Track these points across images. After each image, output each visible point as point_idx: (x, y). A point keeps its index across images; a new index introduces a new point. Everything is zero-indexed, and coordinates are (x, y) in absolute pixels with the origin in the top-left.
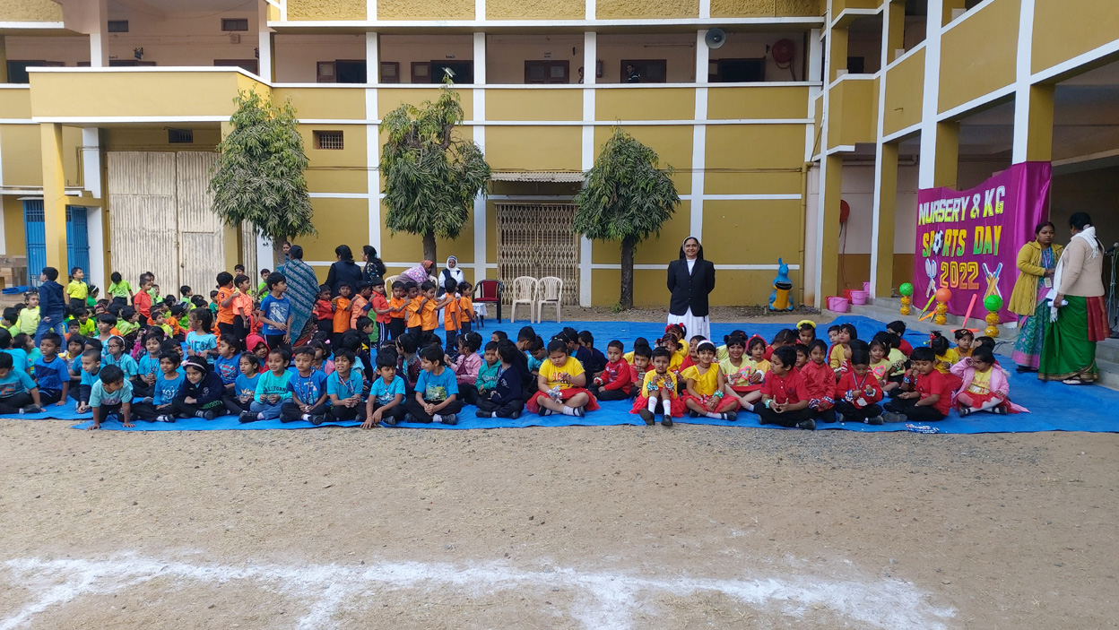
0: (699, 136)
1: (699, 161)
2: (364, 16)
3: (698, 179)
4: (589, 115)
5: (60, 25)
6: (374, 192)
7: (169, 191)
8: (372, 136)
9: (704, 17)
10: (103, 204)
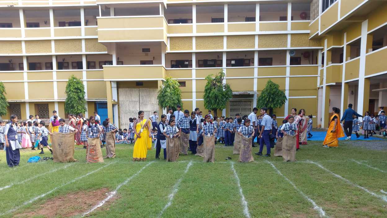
0: (287, 81)
1: (287, 87)
2: (192, 49)
3: (288, 92)
4: (256, 75)
5: (106, 53)
6: (194, 98)
7: (137, 99)
8: (194, 83)
9: (289, 47)
10: (118, 103)
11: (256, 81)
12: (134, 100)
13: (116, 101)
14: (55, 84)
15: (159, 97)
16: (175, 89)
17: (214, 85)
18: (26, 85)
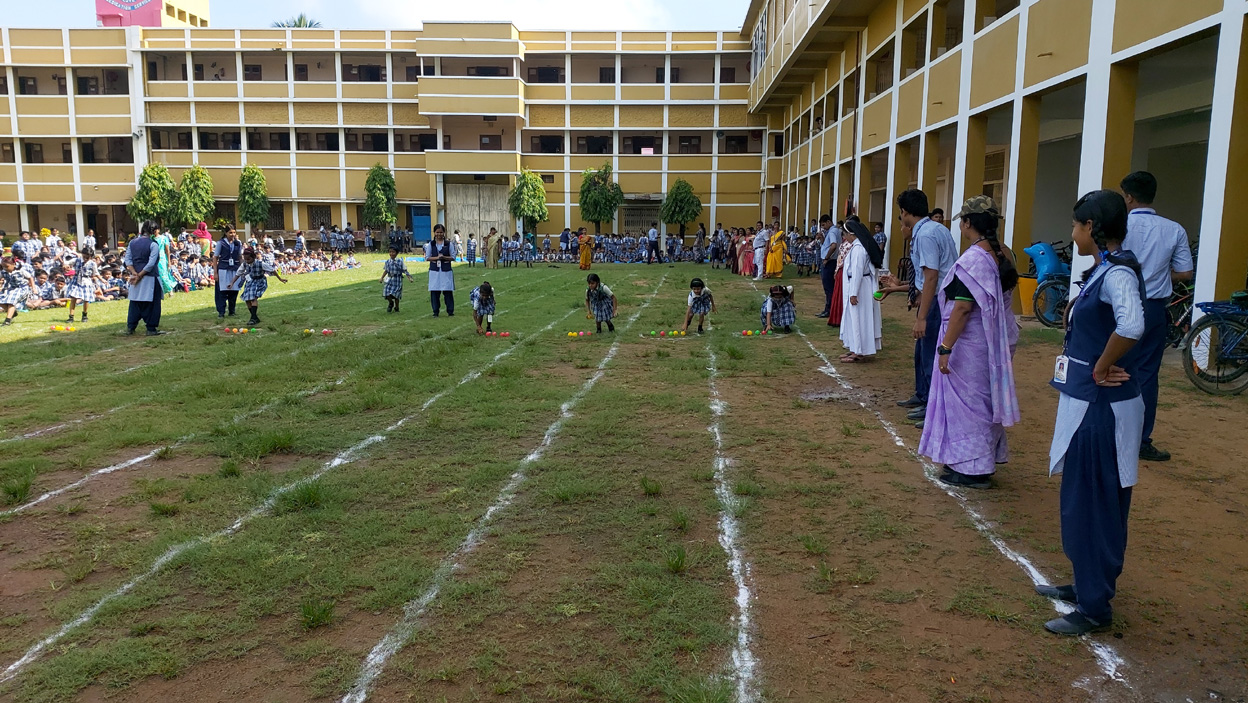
0: (714, 178)
1: (714, 189)
2: (564, 125)
3: (714, 197)
4: (665, 168)
5: (428, 127)
6: (568, 204)
7: (475, 202)
8: (567, 178)
10: (445, 208)
11: (665, 178)
12: (471, 202)
13: (442, 204)
14: (343, 174)
15: (511, 201)
16: (535, 190)
17: (596, 184)
18: (294, 174)
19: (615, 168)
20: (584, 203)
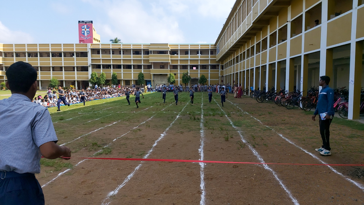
0: (209, 74)
1: (209, 76)
2: (178, 64)
3: (209, 78)
4: (199, 72)
5: (150, 64)
6: (179, 80)
7: (160, 79)
8: (179, 74)
9: (210, 64)
10: (154, 81)
11: (199, 74)
14: (132, 74)
16: (173, 77)
17: (185, 76)
18: (122, 74)
19: (189, 72)
20: (183, 80)
